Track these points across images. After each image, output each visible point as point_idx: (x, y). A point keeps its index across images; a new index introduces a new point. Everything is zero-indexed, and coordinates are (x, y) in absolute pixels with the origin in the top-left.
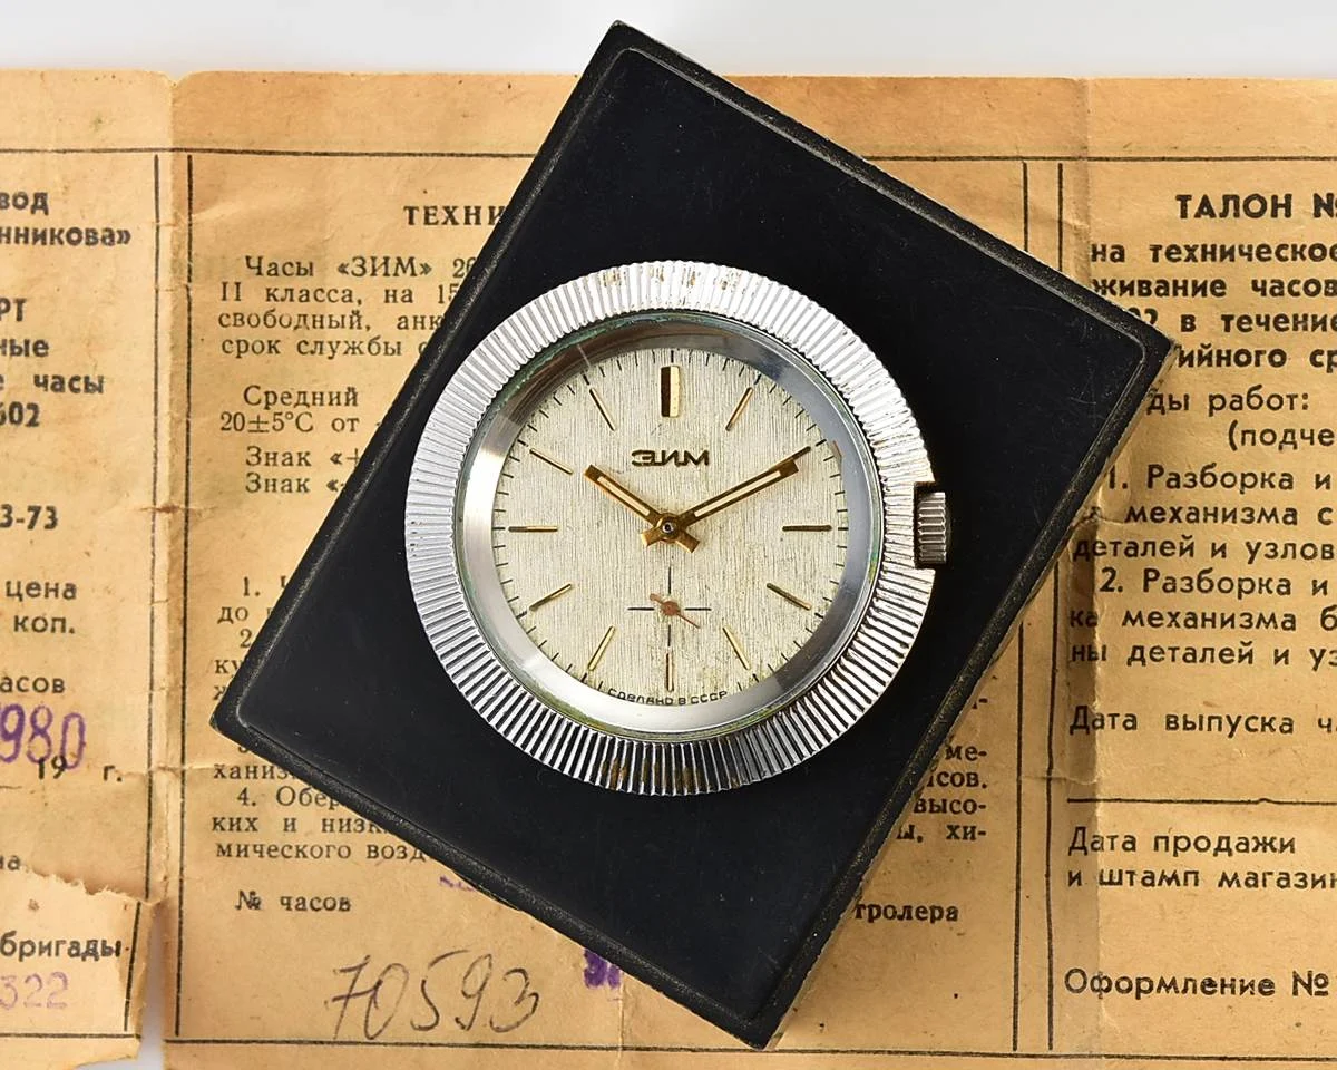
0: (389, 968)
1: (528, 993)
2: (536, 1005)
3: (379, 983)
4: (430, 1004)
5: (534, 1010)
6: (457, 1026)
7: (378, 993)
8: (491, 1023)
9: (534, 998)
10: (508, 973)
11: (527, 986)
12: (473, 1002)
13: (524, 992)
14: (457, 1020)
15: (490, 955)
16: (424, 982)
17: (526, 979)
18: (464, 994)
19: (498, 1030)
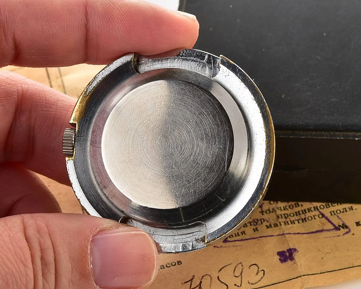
0: (203, 277)
1: (259, 271)
2: (264, 273)
3: (201, 282)
4: (223, 283)
5: (264, 275)
6: (236, 287)
7: (202, 285)
8: (249, 283)
9: (263, 271)
10: (250, 266)
11: (259, 268)
12: (240, 278)
13: (258, 271)
14: (235, 285)
15: (241, 263)
16: (218, 277)
17: (257, 266)
18: (235, 276)
19: (252, 284)
